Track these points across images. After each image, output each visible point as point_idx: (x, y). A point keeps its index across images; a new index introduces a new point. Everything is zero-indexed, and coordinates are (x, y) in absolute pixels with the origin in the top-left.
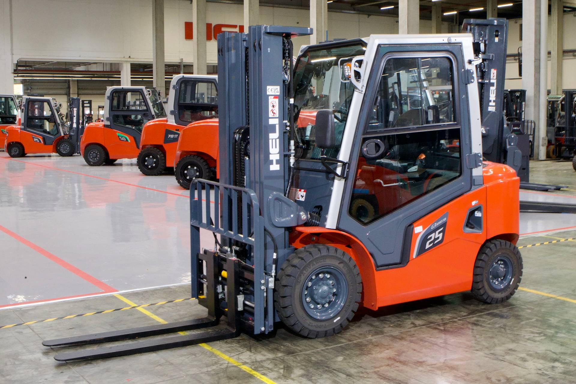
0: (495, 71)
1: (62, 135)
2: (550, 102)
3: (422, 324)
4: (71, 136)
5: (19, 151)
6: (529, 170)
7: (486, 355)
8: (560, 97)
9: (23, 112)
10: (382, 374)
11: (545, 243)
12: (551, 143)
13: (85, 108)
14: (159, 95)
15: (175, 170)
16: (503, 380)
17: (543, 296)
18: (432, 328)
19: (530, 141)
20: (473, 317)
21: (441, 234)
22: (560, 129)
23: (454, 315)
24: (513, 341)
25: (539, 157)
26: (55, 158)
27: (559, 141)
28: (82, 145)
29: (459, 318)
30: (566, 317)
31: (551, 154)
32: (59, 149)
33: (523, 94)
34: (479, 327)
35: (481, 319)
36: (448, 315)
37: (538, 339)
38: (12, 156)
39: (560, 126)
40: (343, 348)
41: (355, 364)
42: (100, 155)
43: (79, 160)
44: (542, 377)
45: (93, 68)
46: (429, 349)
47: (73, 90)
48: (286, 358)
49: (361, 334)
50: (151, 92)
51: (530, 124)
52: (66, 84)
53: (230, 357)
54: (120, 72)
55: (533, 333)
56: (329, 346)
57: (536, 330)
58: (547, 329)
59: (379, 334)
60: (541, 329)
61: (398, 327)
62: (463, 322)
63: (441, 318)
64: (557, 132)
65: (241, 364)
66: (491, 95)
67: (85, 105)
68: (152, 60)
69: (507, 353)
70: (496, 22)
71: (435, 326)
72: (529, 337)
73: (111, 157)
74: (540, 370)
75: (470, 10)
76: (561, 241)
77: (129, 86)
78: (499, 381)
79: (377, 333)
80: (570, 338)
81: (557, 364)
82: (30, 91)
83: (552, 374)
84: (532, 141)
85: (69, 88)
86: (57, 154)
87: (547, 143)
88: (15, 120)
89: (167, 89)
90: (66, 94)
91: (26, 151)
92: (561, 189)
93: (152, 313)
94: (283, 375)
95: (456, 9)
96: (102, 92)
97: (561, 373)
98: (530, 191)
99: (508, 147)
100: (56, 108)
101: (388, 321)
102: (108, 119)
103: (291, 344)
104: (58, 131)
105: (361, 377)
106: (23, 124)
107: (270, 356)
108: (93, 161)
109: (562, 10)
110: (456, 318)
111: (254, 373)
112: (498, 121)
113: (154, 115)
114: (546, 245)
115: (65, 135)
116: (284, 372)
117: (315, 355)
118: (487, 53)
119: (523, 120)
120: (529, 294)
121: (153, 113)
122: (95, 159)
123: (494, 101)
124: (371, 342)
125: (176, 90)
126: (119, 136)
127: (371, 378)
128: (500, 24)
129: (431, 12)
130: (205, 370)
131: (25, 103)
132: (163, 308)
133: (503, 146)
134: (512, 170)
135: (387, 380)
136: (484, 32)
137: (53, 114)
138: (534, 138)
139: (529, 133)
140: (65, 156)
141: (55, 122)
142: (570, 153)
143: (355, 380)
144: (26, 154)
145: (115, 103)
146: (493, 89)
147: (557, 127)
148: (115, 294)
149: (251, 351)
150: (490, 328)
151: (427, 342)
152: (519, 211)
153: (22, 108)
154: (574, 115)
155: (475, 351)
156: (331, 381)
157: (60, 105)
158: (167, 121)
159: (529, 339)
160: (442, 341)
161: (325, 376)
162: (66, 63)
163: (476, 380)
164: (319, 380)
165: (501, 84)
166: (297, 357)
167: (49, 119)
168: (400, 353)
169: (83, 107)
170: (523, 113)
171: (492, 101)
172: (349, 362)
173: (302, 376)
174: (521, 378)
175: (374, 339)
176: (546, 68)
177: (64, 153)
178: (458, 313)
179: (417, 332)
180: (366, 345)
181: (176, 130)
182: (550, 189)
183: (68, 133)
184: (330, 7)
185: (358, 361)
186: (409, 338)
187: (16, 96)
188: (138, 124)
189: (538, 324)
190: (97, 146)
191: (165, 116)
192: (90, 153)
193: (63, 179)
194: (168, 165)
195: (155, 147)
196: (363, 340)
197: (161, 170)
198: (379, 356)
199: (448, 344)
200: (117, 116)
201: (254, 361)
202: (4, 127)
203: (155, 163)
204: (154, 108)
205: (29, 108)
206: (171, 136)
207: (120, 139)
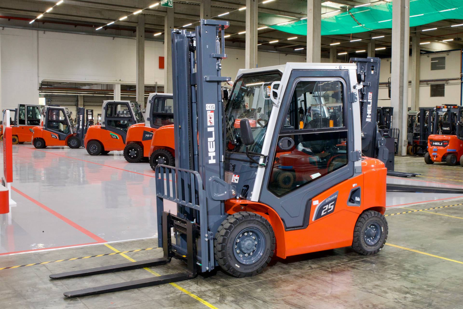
0: (371, 94)
1: (72, 133)
2: (410, 115)
3: (317, 267)
4: (78, 134)
5: (42, 144)
6: (394, 162)
7: (360, 289)
8: (417, 113)
9: (45, 117)
10: (288, 301)
11: (403, 213)
12: (410, 144)
14: (140, 107)
15: (149, 159)
16: (371, 306)
17: (400, 249)
18: (323, 270)
19: (396, 143)
20: (352, 263)
21: (333, 206)
22: (416, 135)
23: (339, 261)
24: (379, 280)
25: (402, 154)
26: (67, 149)
27: (416, 143)
29: (342, 263)
30: (416, 263)
31: (410, 151)
32: (70, 143)
33: (391, 110)
34: (355, 270)
35: (357, 264)
36: (335, 261)
37: (396, 278)
38: (37, 148)
39: (417, 132)
40: (261, 283)
41: (270, 294)
42: (98, 147)
43: (84, 151)
44: (397, 304)
45: (95, 88)
46: (321, 284)
47: (81, 102)
48: (222, 289)
49: (274, 274)
50: (134, 105)
51: (395, 131)
52: (76, 98)
53: (183, 288)
54: (113, 90)
55: (392, 274)
56: (252, 281)
57: (394, 272)
58: (402, 271)
59: (287, 274)
60: (398, 272)
61: (299, 269)
62: (345, 266)
63: (330, 263)
64: (414, 137)
65: (191, 293)
66: (368, 110)
67: (89, 113)
68: (135, 83)
69: (374, 288)
70: (372, 60)
71: (326, 269)
72: (390, 277)
73: (106, 149)
74: (396, 299)
75: (356, 52)
76: (414, 211)
77: (119, 101)
78: (368, 306)
79: (285, 273)
80: (418, 277)
81: (408, 295)
83: (404, 302)
84: (397, 142)
85: (77, 101)
86: (68, 147)
87: (407, 144)
88: (39, 123)
89: (146, 103)
90: (76, 105)
91: (46, 144)
92: (416, 176)
93: (130, 257)
94: (219, 301)
96: (100, 104)
97: (411, 302)
98: (395, 177)
99: (379, 146)
100: (68, 114)
101: (293, 265)
102: (104, 123)
103: (226, 280)
104: (69, 131)
105: (273, 303)
106: (44, 126)
107: (211, 288)
108: (93, 152)
109: (420, 53)
110: (340, 263)
111: (199, 299)
112: (373, 128)
113: (136, 121)
114: (404, 214)
115: (74, 133)
116: (220, 299)
117: (242, 288)
118: (366, 82)
119: (391, 128)
120: (391, 247)
121: (135, 120)
122: (95, 151)
123: (370, 115)
124: (280, 279)
125: (151, 104)
126: (111, 135)
127: (279, 303)
128: (375, 61)
129: (329, 53)
130: (166, 296)
131: (46, 111)
132: (138, 254)
133: (376, 146)
134: (382, 163)
135: (290, 305)
136: (364, 67)
137: (66, 119)
138: (398, 141)
139: (395, 137)
140: (74, 148)
141: (67, 124)
142: (423, 152)
143: (268, 305)
144: (47, 146)
145: (109, 112)
146: (369, 106)
147: (414, 133)
148: (105, 244)
149: (198, 284)
150: (364, 270)
151: (319, 279)
152: (386, 190)
153: (44, 114)
154: (426, 125)
155: (352, 286)
156: (252, 305)
157: (71, 113)
158: (145, 125)
159: (389, 278)
160: (330, 279)
161: (248, 302)
162: (76, 84)
163: (352, 306)
164: (244, 305)
165: (375, 103)
166: (230, 289)
167: (63, 122)
168: (300, 287)
169: (87, 114)
170: (391, 123)
171: (369, 115)
172: (265, 293)
173: (232, 301)
174: (383, 305)
175: (283, 277)
176: (407, 92)
177: (73, 146)
178: (342, 260)
179: (313, 273)
180: (277, 281)
181: (151, 131)
182: (408, 175)
183: (76, 132)
184: (259, 48)
185: (271, 292)
186: (307, 277)
187: (40, 106)
188: (125, 127)
189: (396, 268)
190: (96, 142)
191: (144, 121)
192: (91, 147)
193: (72, 164)
194: (145, 156)
195: (136, 143)
196: (275, 278)
197: (140, 159)
198: (286, 288)
199: (334, 281)
200: (110, 121)
201: (200, 291)
202: (31, 128)
203: (136, 154)
204: (136, 116)
205: (50, 114)
206: (148, 136)
207: (112, 137)
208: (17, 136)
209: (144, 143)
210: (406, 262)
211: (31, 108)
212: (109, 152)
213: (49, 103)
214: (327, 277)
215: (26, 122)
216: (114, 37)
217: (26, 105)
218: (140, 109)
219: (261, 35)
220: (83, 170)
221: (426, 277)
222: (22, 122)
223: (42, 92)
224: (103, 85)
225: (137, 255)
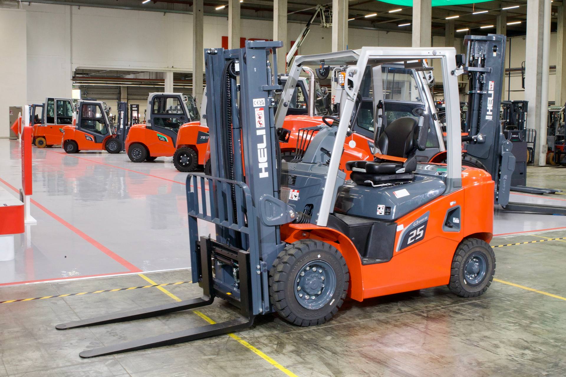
0: (493, 83)
1: (111, 134)
2: (551, 112)
3: (408, 310)
4: (118, 136)
5: (74, 148)
6: (526, 174)
7: (463, 341)
8: (561, 108)
9: (77, 114)
10: (365, 353)
11: (533, 242)
12: (551, 150)
13: (133, 111)
14: (195, 100)
15: (204, 167)
16: (474, 364)
17: (524, 289)
18: (416, 315)
19: (531, 148)
20: (455, 306)
22: (559, 138)
23: (439, 304)
24: (489, 329)
26: (105, 154)
27: (559, 149)
28: (127, 143)
29: (442, 307)
30: (542, 309)
31: (551, 160)
32: (108, 147)
33: (525, 104)
34: (459, 315)
35: (463, 308)
36: (433, 303)
37: (513, 328)
38: (68, 152)
39: (560, 135)
40: (333, 328)
41: (342, 344)
42: (142, 153)
43: (124, 156)
44: (511, 362)
45: (141, 76)
47: (124, 95)
48: (280, 335)
49: (351, 317)
50: (187, 98)
51: (531, 133)
52: (118, 90)
54: (164, 80)
55: (509, 322)
57: (511, 320)
58: (523, 320)
59: (367, 318)
60: (516, 319)
61: (384, 312)
62: (445, 310)
63: (426, 306)
64: (556, 141)
65: (241, 339)
66: (488, 105)
67: (133, 109)
68: (192, 70)
69: (482, 340)
70: (494, 38)
71: (419, 313)
72: (505, 326)
73: (152, 155)
74: (510, 356)
75: (482, 28)
76: (548, 240)
77: (172, 93)
78: (471, 364)
79: (365, 317)
80: (543, 328)
81: (527, 352)
82: (87, 95)
83: (521, 360)
84: (533, 148)
85: (120, 93)
86: (106, 151)
87: (547, 150)
88: (72, 121)
90: (117, 99)
91: (79, 148)
92: (556, 193)
93: (170, 291)
94: (276, 350)
95: (468, 26)
96: (145, 97)
97: (529, 360)
98: (526, 194)
99: (503, 152)
100: (106, 111)
102: (149, 121)
104: (107, 132)
105: (345, 355)
106: (77, 124)
107: (267, 333)
108: (136, 158)
110: (440, 306)
111: (250, 347)
112: (495, 129)
113: (189, 119)
115: (113, 134)
116: (277, 347)
117: (307, 334)
118: (485, 66)
120: (511, 287)
121: (189, 117)
122: (138, 156)
124: (358, 325)
126: (158, 137)
127: (354, 356)
128: (499, 40)
129: (444, 29)
131: (79, 106)
132: (179, 287)
133: (498, 152)
135: (368, 359)
136: (483, 47)
137: (103, 116)
138: (534, 145)
139: (530, 141)
140: (113, 153)
141: (105, 123)
143: (339, 358)
144: (80, 151)
145: (156, 107)
146: (490, 99)
147: (557, 136)
148: (139, 273)
150: (470, 317)
151: (410, 326)
153: (77, 110)
155: (452, 337)
156: (317, 357)
157: (110, 108)
158: (200, 124)
159: (504, 328)
160: (424, 326)
161: (313, 352)
162: (117, 72)
163: (449, 362)
164: (307, 356)
165: (498, 95)
166: (291, 335)
167: (100, 120)
170: (525, 122)
171: (490, 111)
172: (337, 342)
173: (292, 351)
174: (491, 362)
175: (362, 322)
176: (548, 81)
177: (112, 150)
178: (442, 302)
179: (402, 317)
180: (353, 327)
181: (208, 132)
182: (545, 192)
183: (116, 133)
184: (351, 25)
185: (344, 341)
186: (393, 322)
187: (72, 100)
188: (176, 126)
189: (515, 315)
190: (140, 145)
191: (199, 120)
192: (134, 151)
193: (111, 173)
194: (200, 163)
195: (188, 147)
196: (352, 323)
197: (193, 167)
198: (364, 337)
199: (429, 329)
200: (158, 119)
201: (252, 337)
202: (61, 127)
203: (189, 161)
204: (189, 112)
205: (83, 110)
206: (203, 137)
207: (159, 139)
208: (44, 137)
209: (198, 146)
210: (530, 307)
211: (62, 103)
212: (156, 158)
213: (85, 96)
214: (420, 323)
215: (56, 120)
216: (165, 12)
217: (55, 99)
218: (195, 103)
219: (354, 7)
220: (124, 180)
221: (555, 328)
222: (50, 120)
223: (76, 83)
224: (151, 74)
225: (178, 289)
